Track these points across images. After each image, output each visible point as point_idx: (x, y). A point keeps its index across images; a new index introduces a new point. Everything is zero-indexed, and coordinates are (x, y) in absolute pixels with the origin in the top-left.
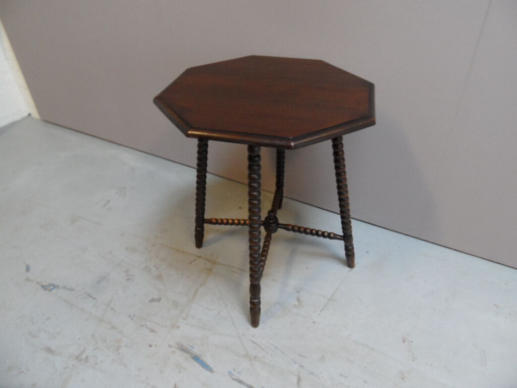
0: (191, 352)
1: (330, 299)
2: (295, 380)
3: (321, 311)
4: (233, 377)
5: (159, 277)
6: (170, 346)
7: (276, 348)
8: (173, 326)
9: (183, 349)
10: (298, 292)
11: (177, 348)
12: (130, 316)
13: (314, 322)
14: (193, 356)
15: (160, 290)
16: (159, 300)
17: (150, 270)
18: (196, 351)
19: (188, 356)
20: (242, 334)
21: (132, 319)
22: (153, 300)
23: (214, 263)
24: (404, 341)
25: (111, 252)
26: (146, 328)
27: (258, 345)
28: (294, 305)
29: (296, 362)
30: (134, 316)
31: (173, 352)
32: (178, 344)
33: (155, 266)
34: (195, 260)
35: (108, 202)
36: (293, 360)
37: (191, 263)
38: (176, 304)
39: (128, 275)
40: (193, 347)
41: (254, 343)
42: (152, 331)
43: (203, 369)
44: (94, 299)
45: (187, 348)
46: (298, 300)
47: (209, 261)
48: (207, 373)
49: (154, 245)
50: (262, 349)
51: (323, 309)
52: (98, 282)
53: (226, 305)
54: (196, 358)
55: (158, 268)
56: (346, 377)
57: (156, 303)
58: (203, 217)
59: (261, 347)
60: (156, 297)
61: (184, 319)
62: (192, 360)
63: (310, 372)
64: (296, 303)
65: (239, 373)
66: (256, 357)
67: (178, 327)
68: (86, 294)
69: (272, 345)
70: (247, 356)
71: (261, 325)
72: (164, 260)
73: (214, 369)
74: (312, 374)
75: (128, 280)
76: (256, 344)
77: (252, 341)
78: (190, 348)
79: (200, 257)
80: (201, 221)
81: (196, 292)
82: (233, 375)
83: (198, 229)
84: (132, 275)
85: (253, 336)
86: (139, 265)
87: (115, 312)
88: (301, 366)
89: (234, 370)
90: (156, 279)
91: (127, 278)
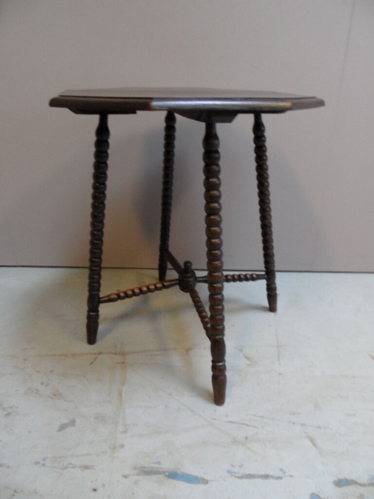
0: (161, 470)
1: (278, 347)
2: (308, 443)
3: (279, 360)
4: (237, 475)
5: (56, 395)
6: (125, 477)
7: (262, 417)
8: (114, 448)
9: (148, 472)
10: (241, 351)
11: (137, 475)
12: (37, 463)
13: (280, 374)
14: (167, 474)
15: (66, 410)
16: (73, 423)
17: (37, 390)
18: (167, 465)
19: (160, 477)
20: (212, 419)
21: (44, 465)
22: (63, 427)
23: (124, 354)
26: (74, 467)
27: (240, 424)
28: (247, 365)
29: (294, 423)
30: (44, 460)
31: (136, 483)
32: (135, 468)
34: (95, 359)
36: (290, 422)
37: (92, 363)
38: (101, 419)
39: (4, 409)
40: (159, 463)
41: (233, 423)
42: (86, 467)
43: (192, 485)
45: (153, 467)
46: (247, 358)
47: (116, 354)
48: (201, 487)
49: (26, 360)
50: (247, 425)
51: (279, 357)
53: (170, 394)
54: (173, 475)
55: (47, 385)
56: (354, 415)
57: (69, 430)
58: (98, 295)
59: (244, 424)
60: (66, 421)
61: (125, 432)
62: (170, 480)
63: (317, 427)
64: (248, 362)
65: (241, 467)
66: (246, 438)
67: (122, 446)
69: (255, 416)
70: (235, 441)
71: (227, 400)
72: (51, 372)
73: (207, 477)
74: (320, 428)
75: (7, 415)
76: (237, 423)
77: (229, 422)
78: (156, 466)
79: (100, 353)
80: (94, 301)
81: (120, 395)
82: (235, 473)
83: (92, 314)
84: (12, 407)
85: (227, 416)
86: (17, 391)
87: (8, 467)
88: (303, 425)
89: (232, 466)
90: (52, 398)
91: (6, 413)
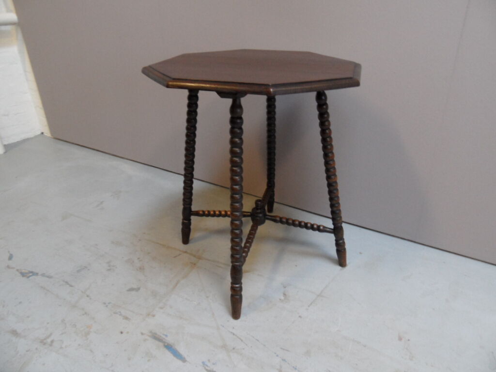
0: (164, 340)
1: (318, 296)
3: (309, 306)
4: (207, 368)
5: (141, 269)
6: (142, 334)
7: (258, 340)
8: (148, 315)
9: (156, 337)
10: (285, 287)
11: (149, 336)
12: (105, 303)
13: (300, 317)
14: (166, 344)
15: (140, 280)
16: (138, 289)
17: (133, 262)
18: (170, 340)
19: (161, 344)
20: (222, 325)
21: (107, 306)
22: (131, 290)
23: (200, 258)
24: (400, 339)
25: (96, 245)
26: (121, 315)
27: (238, 337)
28: (280, 300)
29: (277, 356)
30: (109, 303)
31: (145, 340)
32: (151, 332)
33: (138, 259)
34: (180, 255)
35: (102, 203)
36: (275, 353)
37: (175, 257)
38: (154, 294)
39: (109, 266)
40: (166, 336)
41: (234, 334)
42: (126, 318)
43: (175, 358)
44: (71, 286)
45: (161, 337)
46: (285, 294)
47: (195, 256)
48: (179, 363)
49: (140, 240)
50: (242, 341)
51: (311, 304)
52: (78, 271)
53: (207, 297)
54: (169, 347)
55: (141, 261)
57: (133, 293)
58: (190, 208)
59: (240, 339)
60: (135, 286)
61: (161, 308)
62: (165, 349)
63: (293, 367)
64: (282, 298)
65: (214, 364)
66: (234, 349)
67: (154, 316)
68: (64, 281)
69: (253, 337)
70: (224, 347)
71: (242, 317)
72: (149, 253)
73: (187, 359)
74: (296, 369)
75: (109, 270)
76: (236, 336)
77: (231, 333)
78: (164, 337)
79: (186, 252)
80: (188, 213)
81: (177, 284)
82: (207, 366)
83: (185, 221)
84: (114, 266)
85: (234, 328)
86: (123, 258)
87: (91, 299)
88: (284, 360)
89: (209, 361)
90: (137, 270)
91: (109, 268)
